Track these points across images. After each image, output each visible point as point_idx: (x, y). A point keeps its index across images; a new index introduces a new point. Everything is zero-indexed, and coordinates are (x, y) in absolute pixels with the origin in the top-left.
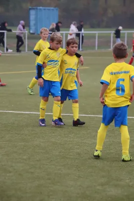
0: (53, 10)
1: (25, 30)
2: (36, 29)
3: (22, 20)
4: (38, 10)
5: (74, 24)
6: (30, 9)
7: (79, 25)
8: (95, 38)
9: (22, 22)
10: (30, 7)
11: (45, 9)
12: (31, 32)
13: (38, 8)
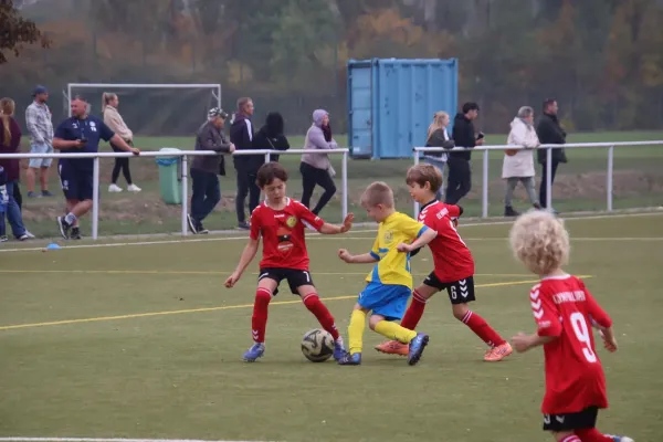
0: (436, 66)
1: (333, 143)
2: (376, 140)
3: (320, 108)
4: (382, 70)
5: (523, 118)
6: (351, 66)
7: (540, 118)
8: (605, 167)
9: (320, 113)
10: (353, 61)
11: (406, 66)
12: (357, 150)
13: (383, 61)
